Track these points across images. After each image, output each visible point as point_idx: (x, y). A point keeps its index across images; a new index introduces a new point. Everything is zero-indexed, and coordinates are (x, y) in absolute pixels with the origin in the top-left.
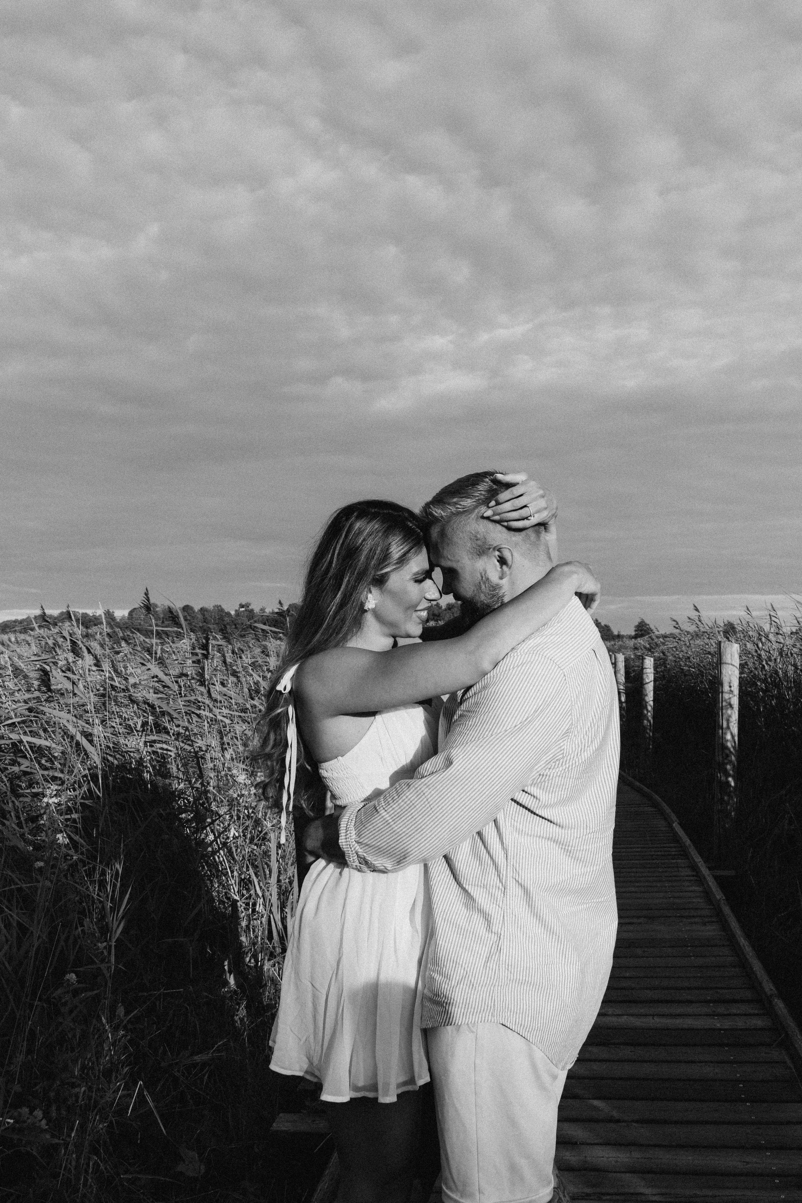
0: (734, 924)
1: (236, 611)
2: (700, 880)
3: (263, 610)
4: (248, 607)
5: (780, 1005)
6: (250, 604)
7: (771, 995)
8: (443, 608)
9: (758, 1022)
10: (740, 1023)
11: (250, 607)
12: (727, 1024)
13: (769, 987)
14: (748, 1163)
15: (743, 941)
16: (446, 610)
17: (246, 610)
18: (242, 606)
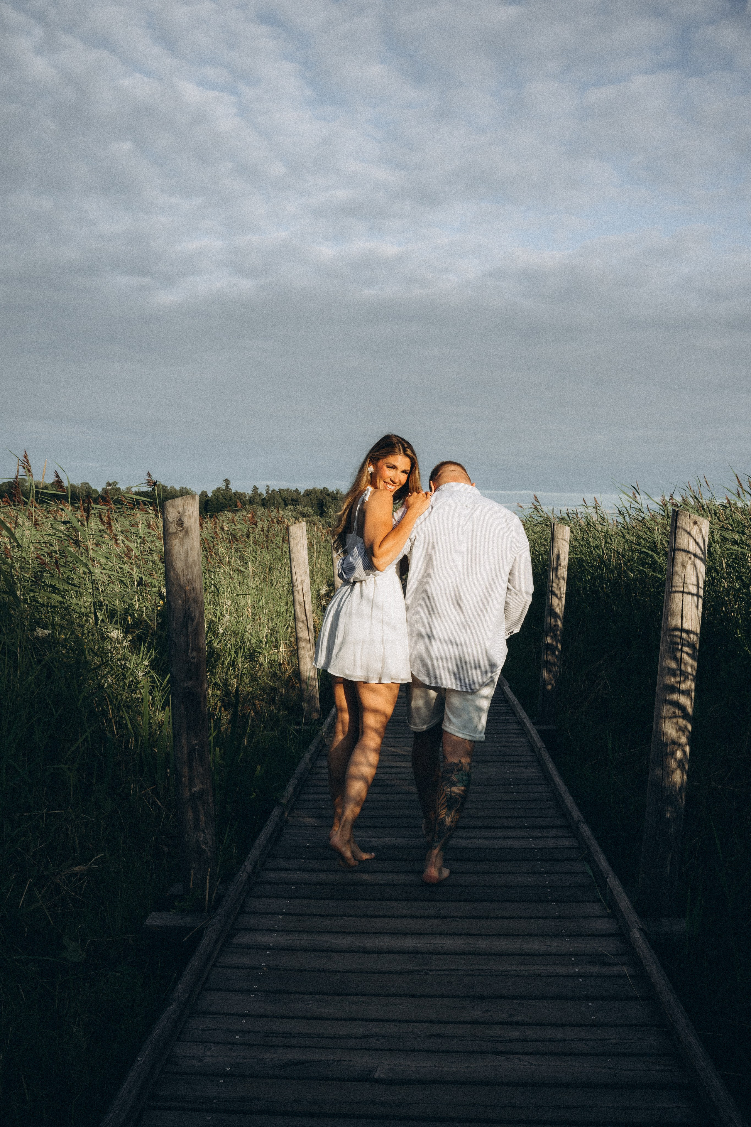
0: (551, 766)
1: (103, 489)
2: (523, 731)
3: (129, 489)
4: (115, 485)
5: (585, 829)
6: (117, 483)
7: (579, 821)
8: (302, 494)
9: (566, 843)
10: (552, 843)
11: (117, 486)
12: (541, 844)
13: (577, 815)
14: (550, 946)
15: (558, 780)
16: (304, 496)
17: (113, 489)
18: (109, 484)
